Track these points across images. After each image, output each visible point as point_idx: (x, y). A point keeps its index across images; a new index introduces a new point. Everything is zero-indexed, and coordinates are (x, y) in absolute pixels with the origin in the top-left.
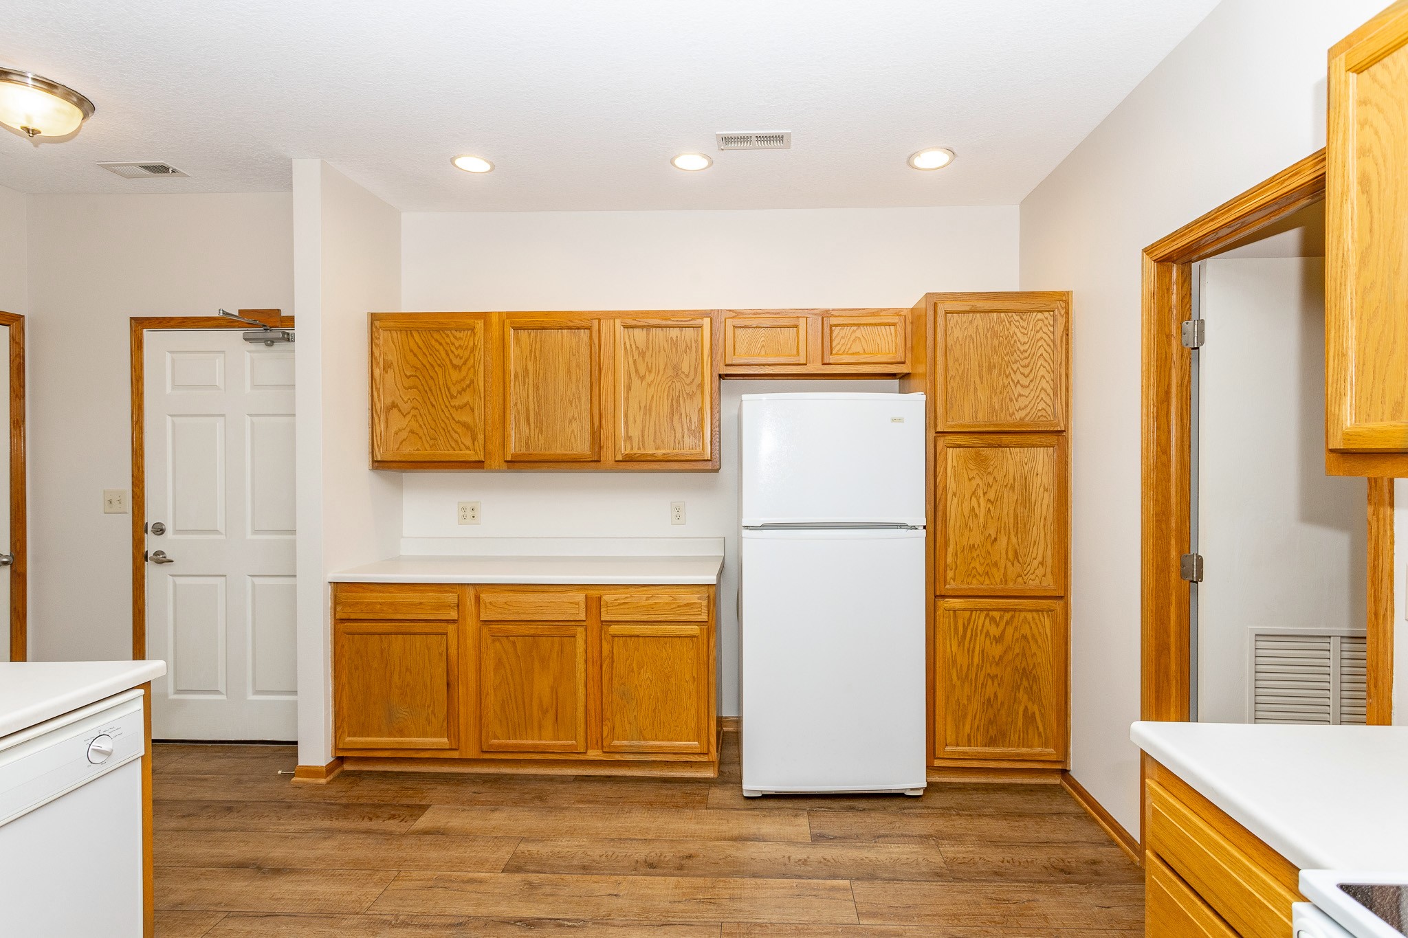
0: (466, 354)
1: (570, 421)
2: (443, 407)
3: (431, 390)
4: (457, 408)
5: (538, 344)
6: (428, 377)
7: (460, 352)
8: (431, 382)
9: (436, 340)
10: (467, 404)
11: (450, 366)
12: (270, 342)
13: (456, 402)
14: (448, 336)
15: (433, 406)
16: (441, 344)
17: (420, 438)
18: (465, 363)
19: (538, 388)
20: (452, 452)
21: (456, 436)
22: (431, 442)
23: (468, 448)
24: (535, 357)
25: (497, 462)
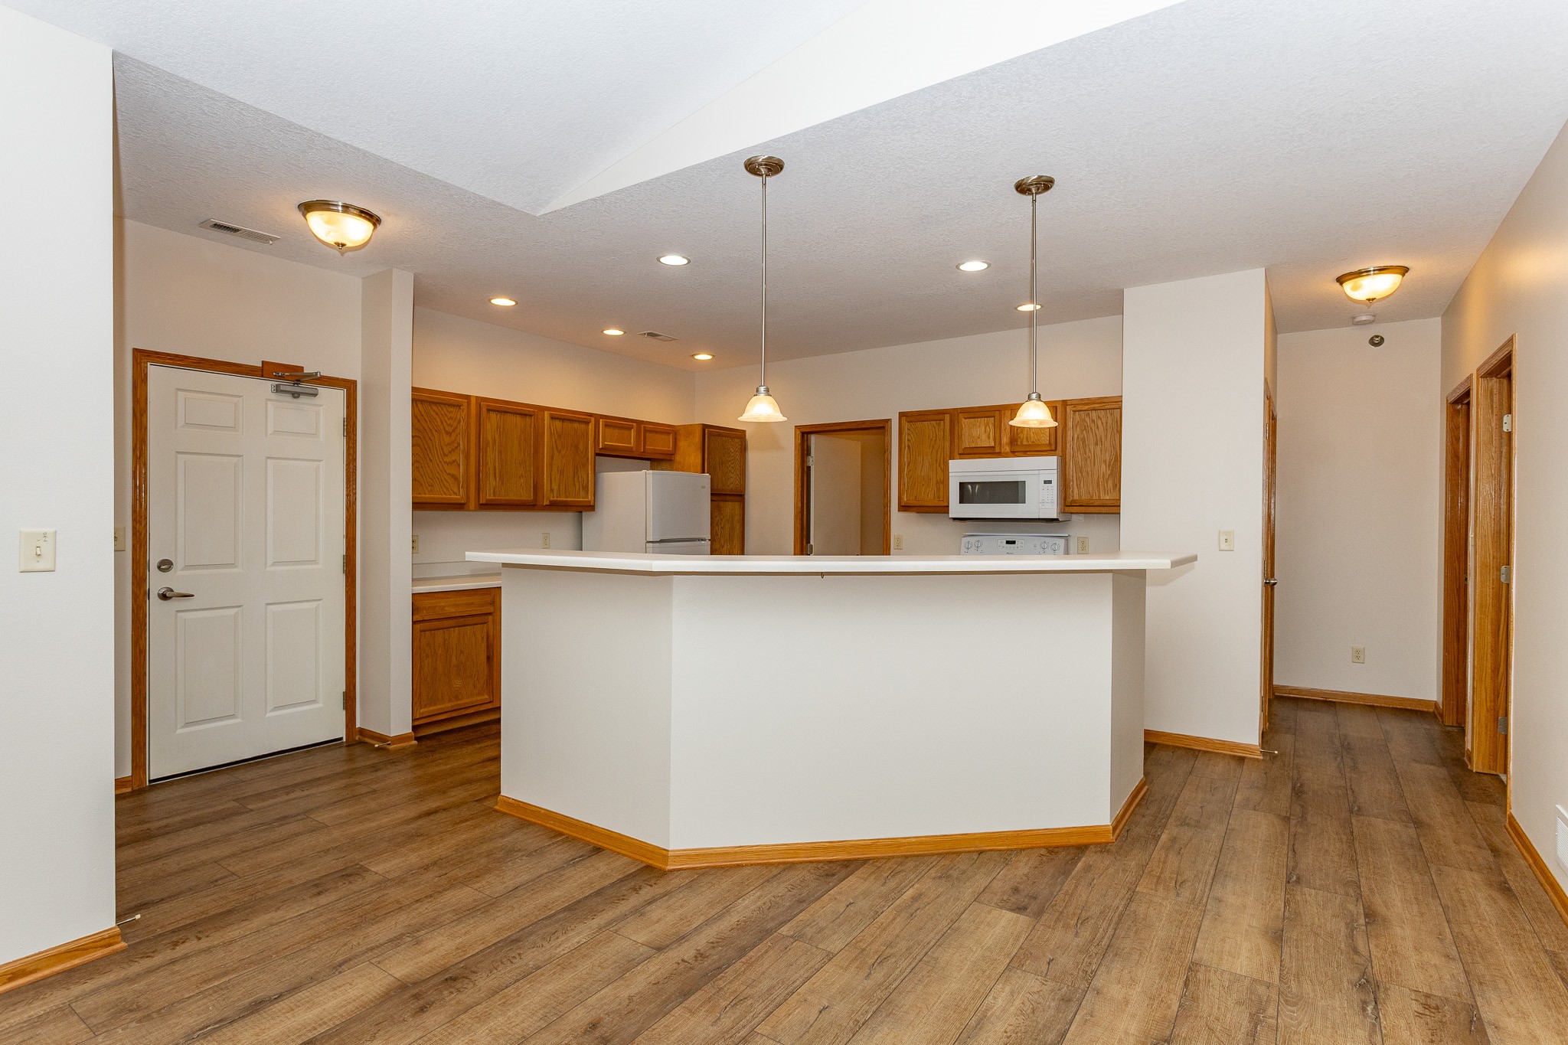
0: (455, 424)
1: (520, 478)
2: (439, 463)
3: (430, 449)
4: (448, 464)
5: (502, 422)
6: (427, 438)
7: (451, 422)
8: (429, 442)
9: (434, 411)
10: (455, 461)
11: (444, 432)
12: (296, 395)
13: (447, 459)
14: (442, 409)
15: (431, 461)
16: (437, 414)
17: (421, 485)
18: (454, 431)
19: (501, 454)
20: (444, 496)
21: (447, 485)
22: (429, 488)
23: (455, 494)
24: (500, 431)
25: (472, 505)
